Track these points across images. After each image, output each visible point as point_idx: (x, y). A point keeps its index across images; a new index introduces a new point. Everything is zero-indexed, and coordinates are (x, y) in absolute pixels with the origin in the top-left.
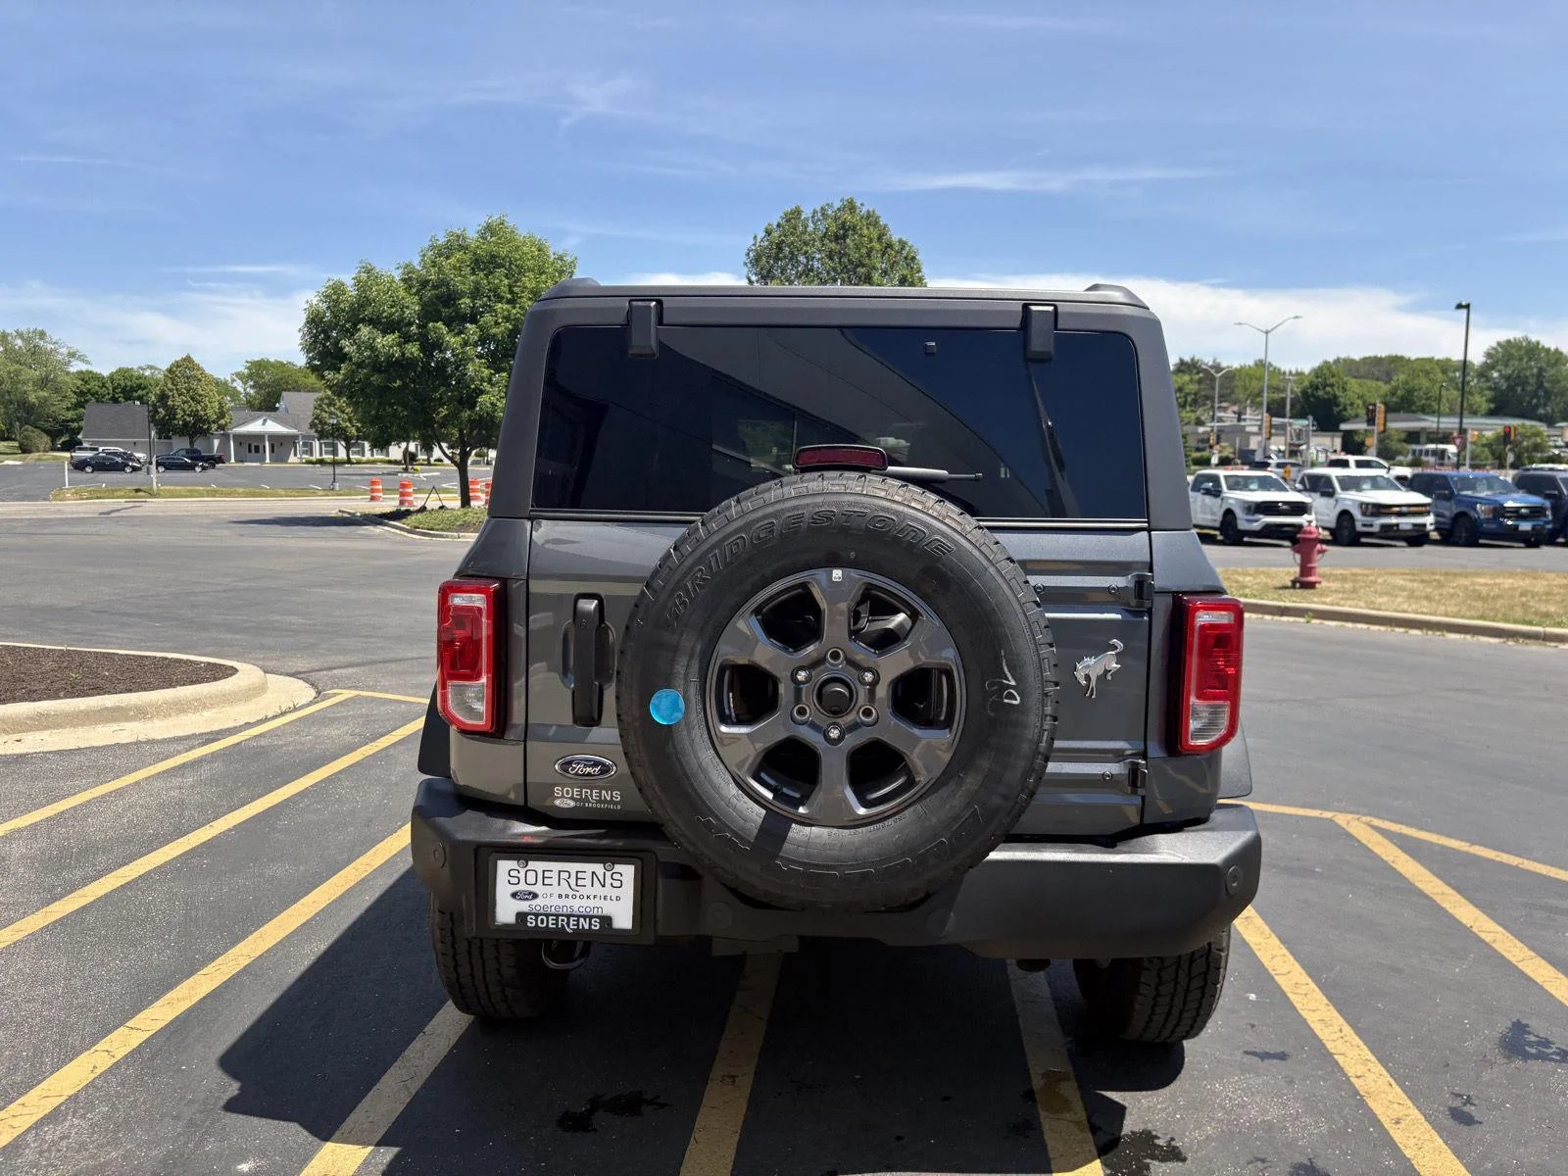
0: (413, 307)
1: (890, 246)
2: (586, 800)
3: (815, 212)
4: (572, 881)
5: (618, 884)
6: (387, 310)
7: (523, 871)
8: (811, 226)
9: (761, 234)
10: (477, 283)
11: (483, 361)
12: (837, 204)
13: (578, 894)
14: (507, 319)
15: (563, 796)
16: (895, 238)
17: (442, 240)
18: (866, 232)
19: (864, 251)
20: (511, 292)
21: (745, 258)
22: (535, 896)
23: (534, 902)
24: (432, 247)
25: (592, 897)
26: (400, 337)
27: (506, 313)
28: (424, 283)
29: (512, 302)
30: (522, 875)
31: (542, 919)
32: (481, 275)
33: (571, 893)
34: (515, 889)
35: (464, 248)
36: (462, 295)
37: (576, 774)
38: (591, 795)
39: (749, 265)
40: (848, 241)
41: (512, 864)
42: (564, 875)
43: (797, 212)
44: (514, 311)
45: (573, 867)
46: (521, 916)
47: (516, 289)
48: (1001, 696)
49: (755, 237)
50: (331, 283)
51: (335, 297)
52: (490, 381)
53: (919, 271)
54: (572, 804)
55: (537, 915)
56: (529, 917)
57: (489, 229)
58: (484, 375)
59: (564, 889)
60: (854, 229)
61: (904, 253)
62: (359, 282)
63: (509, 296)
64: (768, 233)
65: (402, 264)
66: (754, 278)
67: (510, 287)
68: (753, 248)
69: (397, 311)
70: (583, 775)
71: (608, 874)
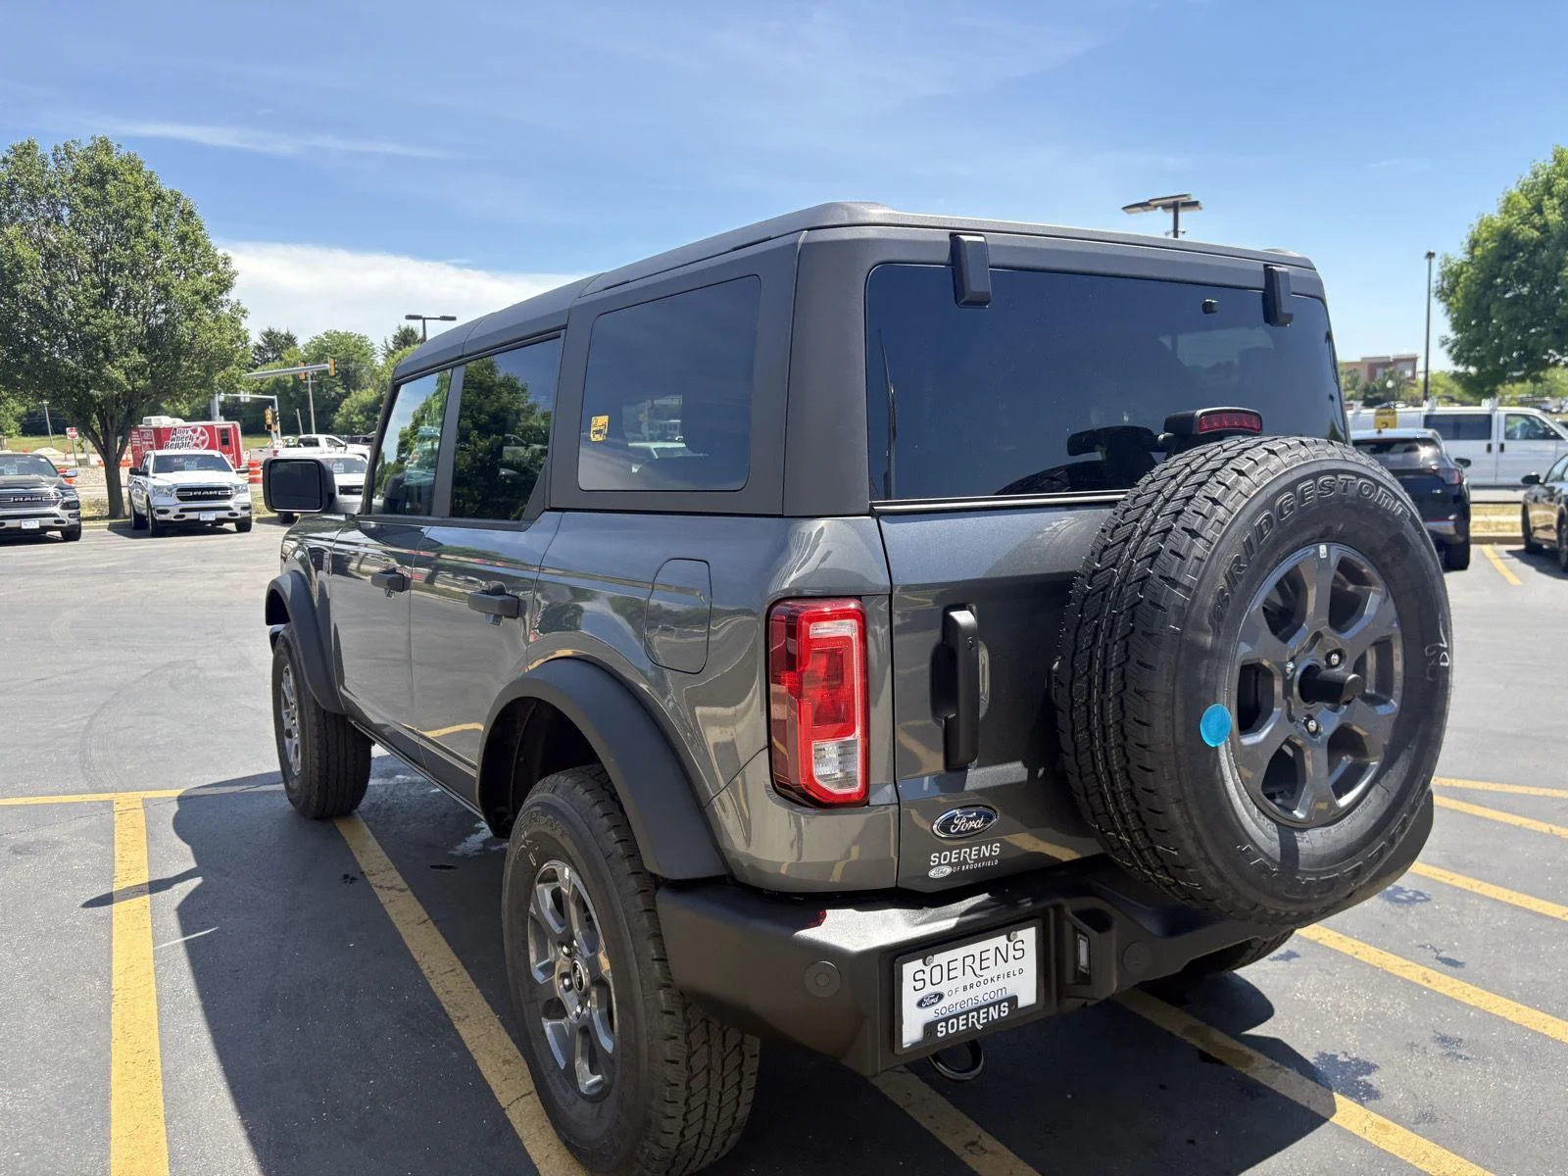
1: (160, 196)
2: (965, 862)
3: (57, 149)
4: (976, 966)
5: (1020, 953)
7: (927, 969)
8: (52, 166)
12: (87, 143)
13: (981, 979)
15: (940, 864)
16: (165, 190)
18: (130, 178)
19: (131, 200)
22: (940, 996)
23: (939, 1006)
25: (995, 979)
30: (927, 977)
31: (953, 1024)
33: (975, 980)
34: (920, 995)
37: (959, 832)
38: (970, 855)
40: (108, 186)
41: (918, 964)
42: (969, 961)
43: (28, 149)
45: (975, 948)
46: (930, 1028)
48: (1438, 661)
53: (201, 229)
54: (948, 870)
55: (946, 1020)
56: (939, 1025)
59: (970, 978)
60: (114, 174)
61: (180, 205)
70: (967, 831)
71: (1011, 944)
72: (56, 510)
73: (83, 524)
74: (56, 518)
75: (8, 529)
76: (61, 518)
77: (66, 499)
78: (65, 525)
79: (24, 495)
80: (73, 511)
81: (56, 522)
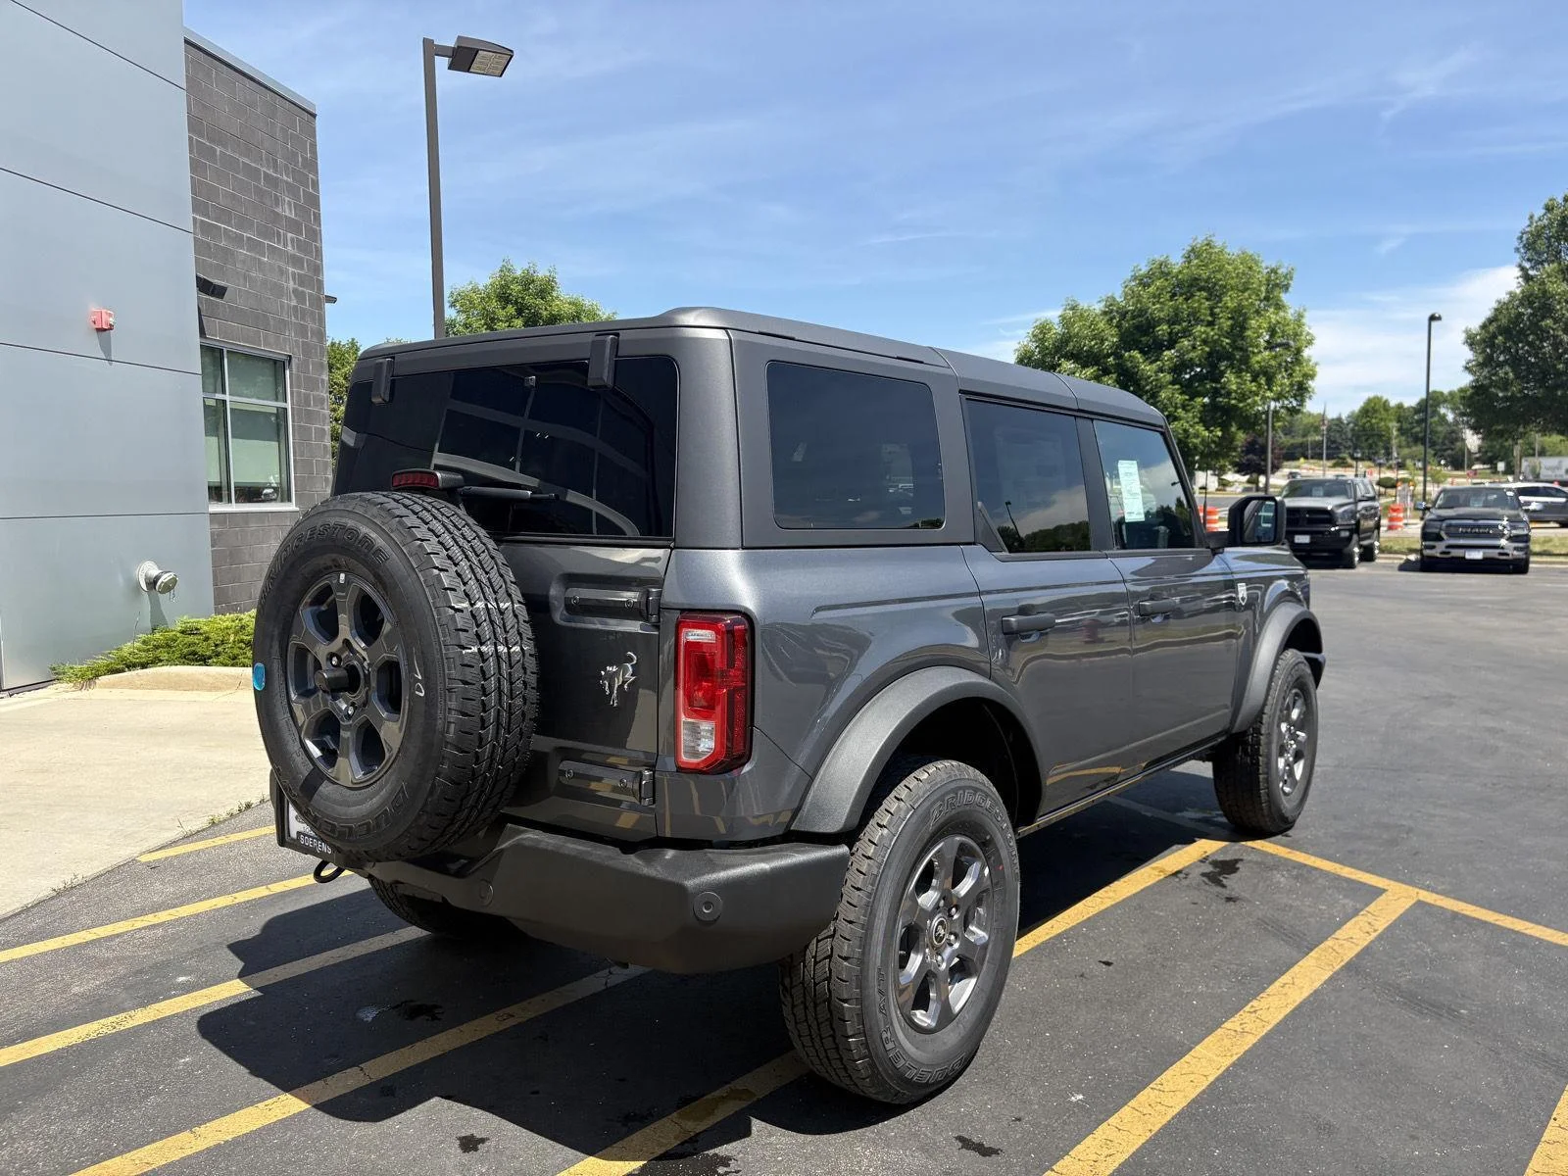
0: (1112, 338)
6: (1088, 344)
9: (1539, 212)
10: (1176, 310)
11: (1177, 387)
14: (1205, 342)
17: (1144, 270)
20: (1212, 314)
21: (1516, 244)
24: (1134, 278)
26: (1098, 369)
27: (1203, 336)
28: (1124, 315)
29: (1211, 324)
32: (1181, 299)
35: (1165, 275)
36: (1160, 321)
39: (1522, 251)
44: (1212, 333)
47: (1217, 310)
49: (1531, 217)
50: (1038, 323)
51: (1041, 336)
52: (1184, 407)
57: (1194, 253)
58: (1178, 401)
62: (1064, 318)
63: (1210, 319)
64: (1549, 209)
65: (1104, 298)
66: (1527, 265)
67: (1211, 309)
68: (1528, 229)
69: (1096, 344)
72: (1503, 542)
73: (1532, 559)
74: (1501, 551)
75: (1453, 558)
76: (1505, 551)
77: (1514, 532)
78: (1510, 557)
79: (1473, 527)
80: (1521, 545)
81: (1500, 554)
